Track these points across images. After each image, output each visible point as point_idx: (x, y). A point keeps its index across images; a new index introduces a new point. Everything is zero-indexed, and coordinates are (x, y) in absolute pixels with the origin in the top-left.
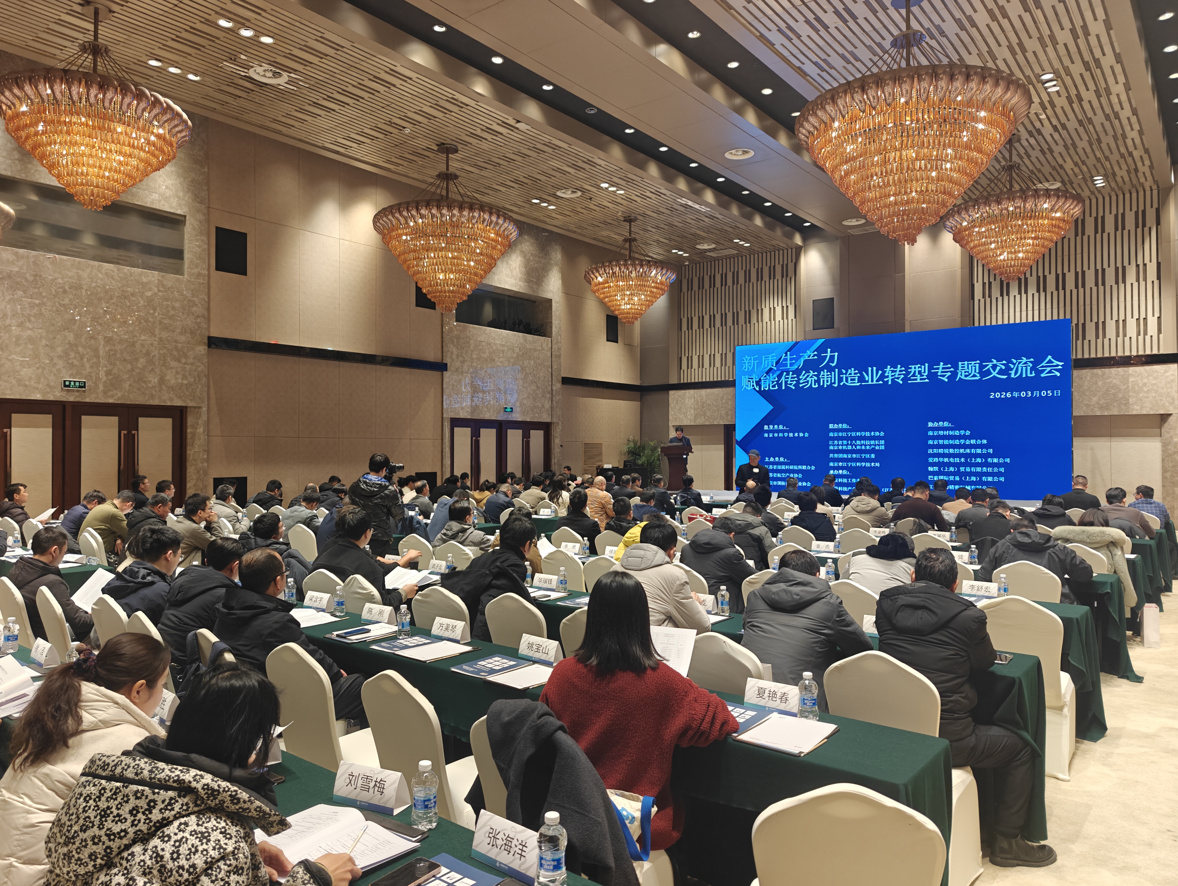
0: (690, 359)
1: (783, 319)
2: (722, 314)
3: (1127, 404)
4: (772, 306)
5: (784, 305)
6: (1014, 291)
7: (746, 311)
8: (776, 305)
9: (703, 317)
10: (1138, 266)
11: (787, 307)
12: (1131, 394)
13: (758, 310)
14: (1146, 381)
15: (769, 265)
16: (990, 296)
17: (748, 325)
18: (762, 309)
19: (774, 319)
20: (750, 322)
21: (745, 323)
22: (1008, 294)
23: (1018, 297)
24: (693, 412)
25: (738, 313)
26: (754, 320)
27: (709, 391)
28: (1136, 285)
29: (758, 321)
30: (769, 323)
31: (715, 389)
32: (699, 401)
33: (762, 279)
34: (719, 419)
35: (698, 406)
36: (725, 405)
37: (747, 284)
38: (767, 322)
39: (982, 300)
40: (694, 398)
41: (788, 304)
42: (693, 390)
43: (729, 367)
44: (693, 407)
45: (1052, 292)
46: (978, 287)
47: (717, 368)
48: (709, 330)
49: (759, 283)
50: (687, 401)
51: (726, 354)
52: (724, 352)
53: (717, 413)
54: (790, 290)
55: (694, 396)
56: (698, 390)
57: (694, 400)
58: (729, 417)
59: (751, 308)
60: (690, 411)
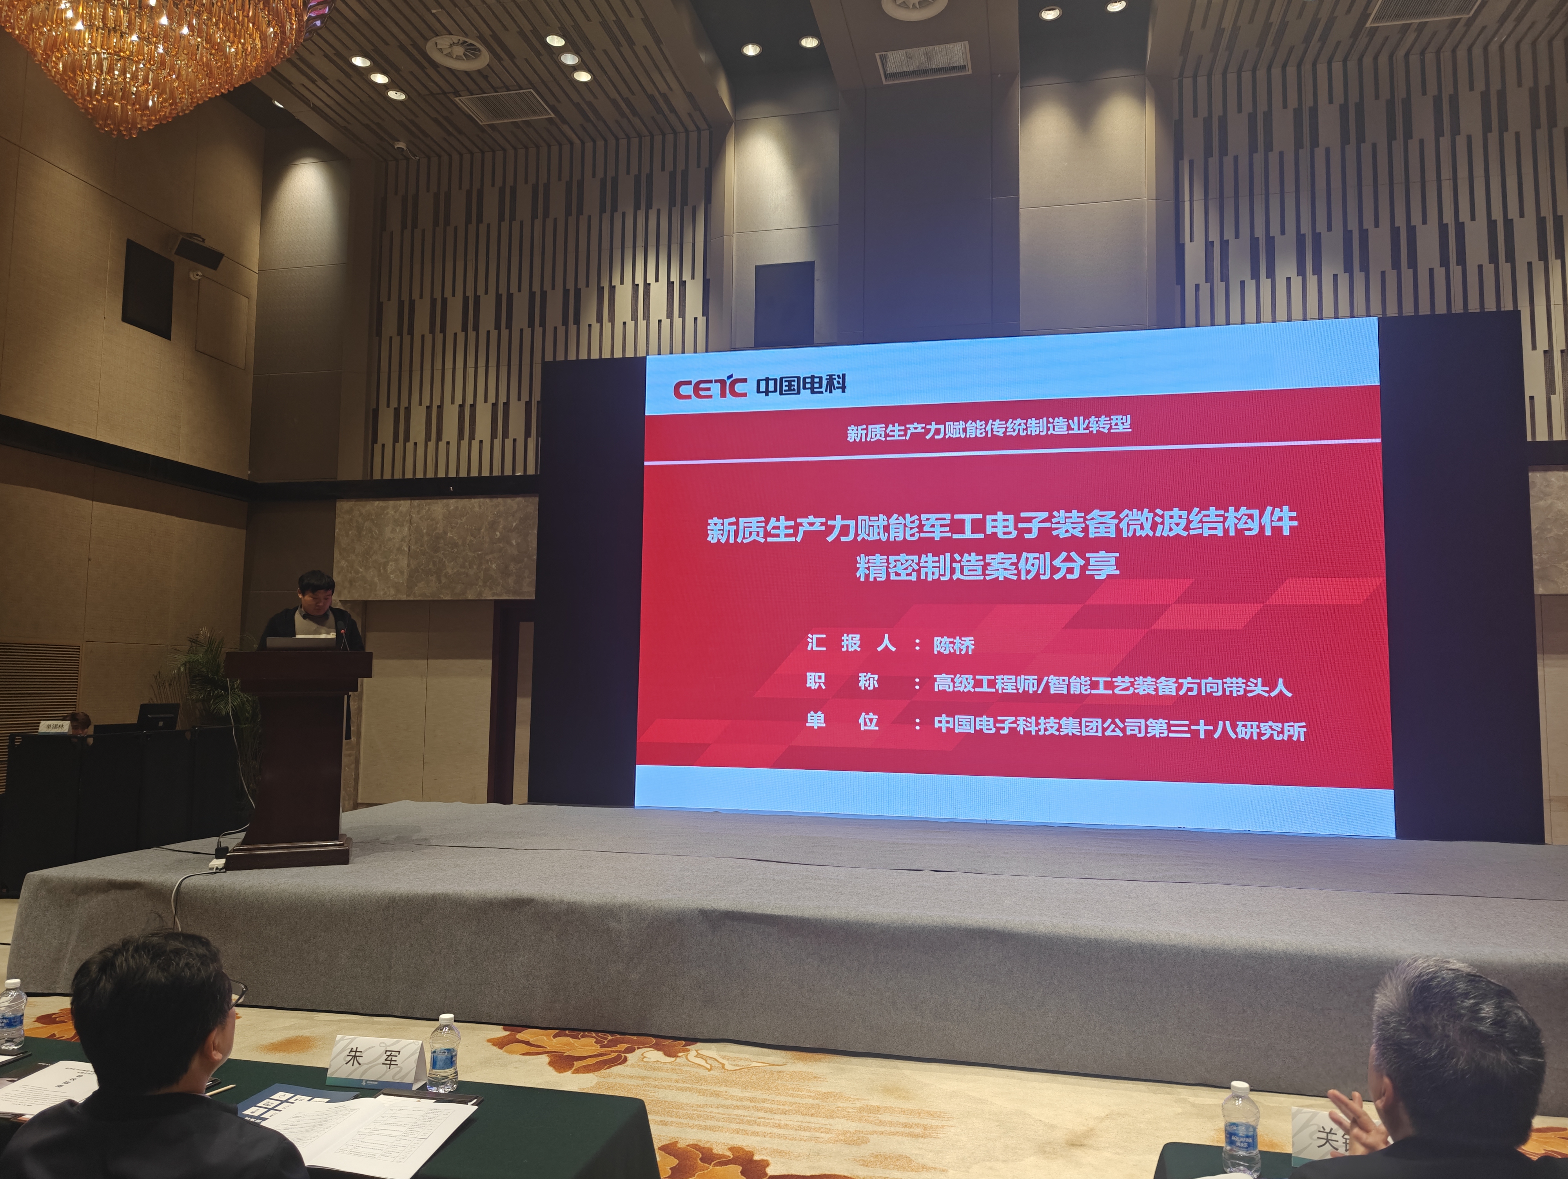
0: (402, 417)
1: (670, 315)
2: (499, 297)
4: (639, 280)
5: (675, 278)
6: (1286, 268)
7: (566, 292)
8: (651, 279)
9: (444, 301)
11: (683, 284)
13: (601, 290)
15: (634, 170)
16: (1225, 278)
17: (573, 328)
18: (612, 289)
19: (647, 316)
20: (577, 322)
21: (565, 323)
22: (1271, 274)
23: (1297, 282)
24: (404, 562)
25: (544, 294)
26: (589, 316)
27: (453, 503)
29: (600, 320)
30: (631, 325)
31: (473, 500)
32: (425, 531)
33: (614, 209)
34: (481, 584)
35: (422, 546)
36: (501, 545)
37: (572, 220)
38: (625, 323)
39: (1205, 288)
40: (411, 523)
41: (686, 277)
42: (409, 501)
43: (515, 440)
44: (406, 549)
45: (1383, 273)
46: (1194, 253)
47: (481, 442)
48: (461, 337)
49: (606, 217)
50: (388, 531)
51: (506, 405)
52: (503, 399)
53: (475, 567)
54: (691, 241)
55: (411, 517)
56: (423, 502)
57: (409, 529)
58: (511, 581)
59: (581, 284)
60: (396, 560)
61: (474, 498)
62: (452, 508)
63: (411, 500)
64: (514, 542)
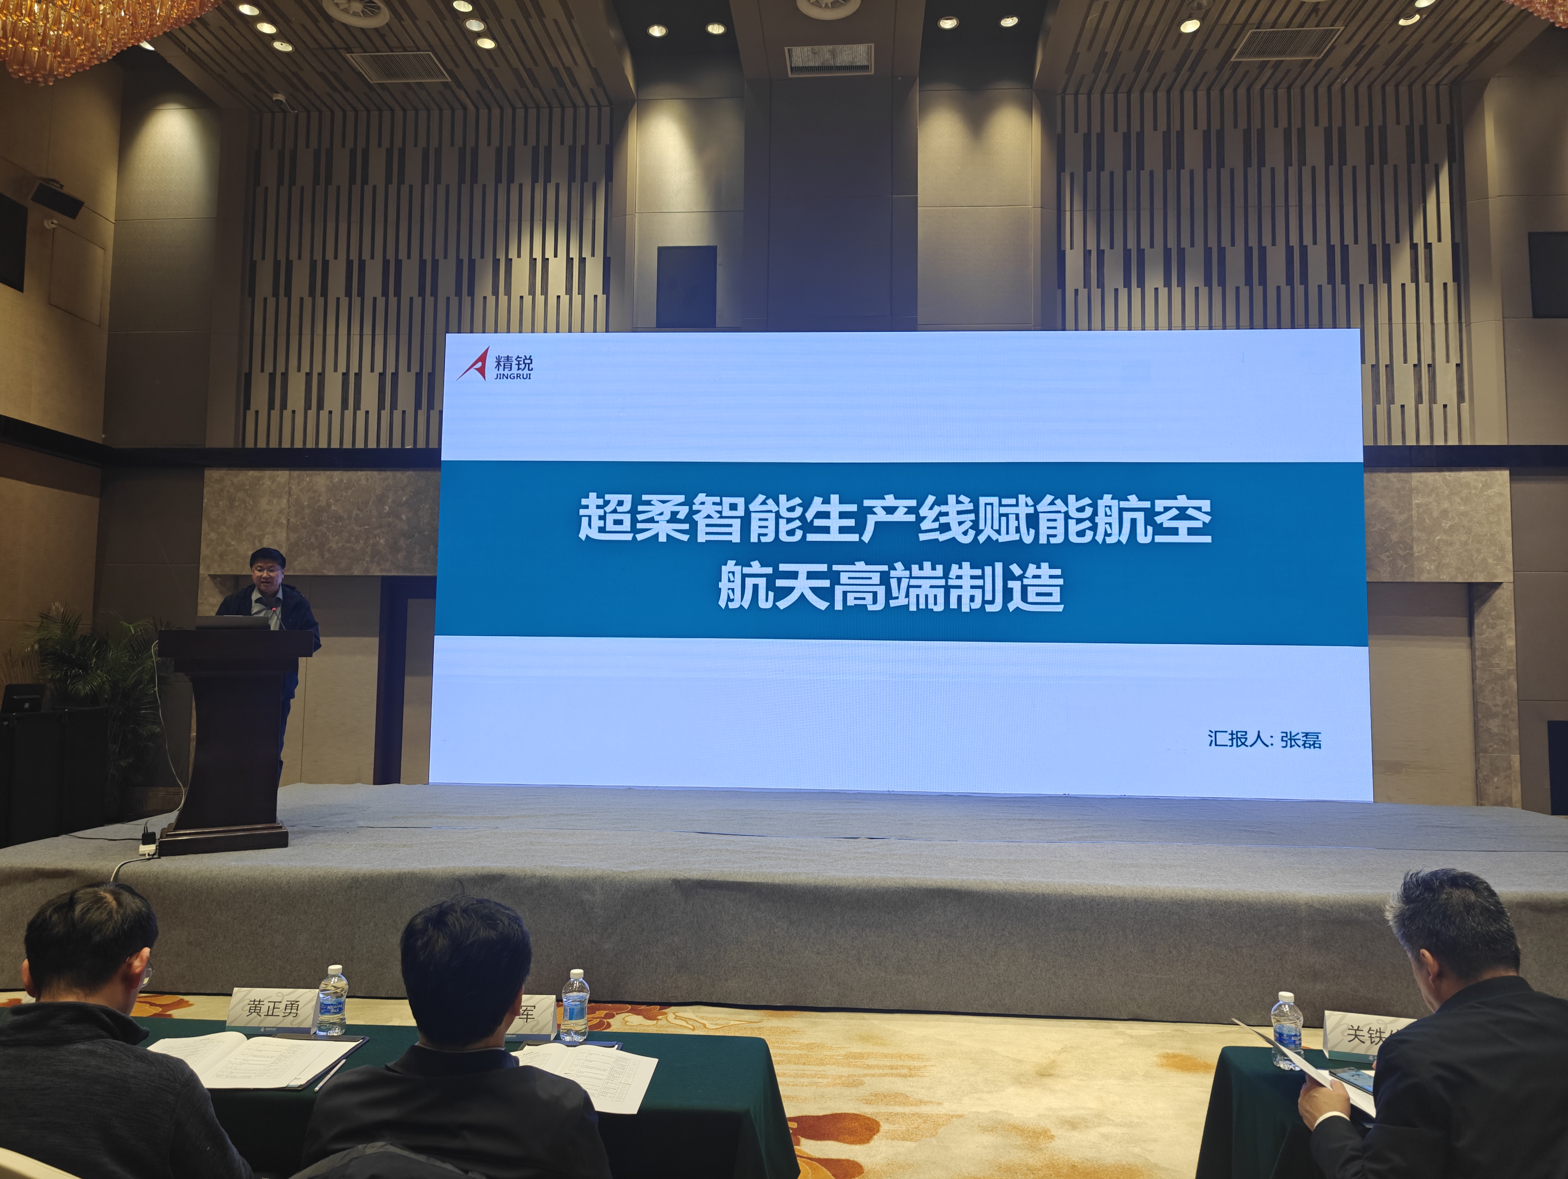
0: (278, 382)
1: (569, 291)
2: (386, 263)
3: (1409, 557)
4: (537, 255)
5: (574, 254)
6: (1154, 280)
7: (459, 262)
8: (549, 254)
9: (326, 264)
10: (1414, 247)
11: (582, 261)
12: (1415, 534)
13: (496, 262)
14: (1446, 505)
15: (532, 141)
16: (1101, 285)
17: (467, 300)
18: (509, 261)
19: (545, 292)
20: (471, 293)
21: (458, 293)
22: (1141, 284)
23: (1163, 292)
25: (435, 263)
26: (484, 288)
27: (338, 476)
28: (1411, 288)
29: (496, 292)
30: (528, 299)
31: (359, 473)
32: (306, 503)
33: (511, 180)
34: (368, 559)
35: (303, 518)
36: (390, 519)
37: (465, 188)
38: (522, 297)
39: (1083, 293)
40: (290, 495)
41: (586, 254)
42: (288, 472)
43: (404, 412)
44: (284, 522)
45: (1237, 288)
46: (1074, 260)
47: (367, 412)
48: (344, 302)
49: (502, 187)
50: (264, 502)
51: (395, 375)
52: (391, 369)
53: (361, 542)
54: (591, 217)
55: (290, 488)
56: (303, 473)
57: (288, 501)
58: (400, 556)
59: (476, 255)
60: (273, 533)
61: (361, 471)
62: (336, 480)
63: (290, 470)
64: (404, 517)
